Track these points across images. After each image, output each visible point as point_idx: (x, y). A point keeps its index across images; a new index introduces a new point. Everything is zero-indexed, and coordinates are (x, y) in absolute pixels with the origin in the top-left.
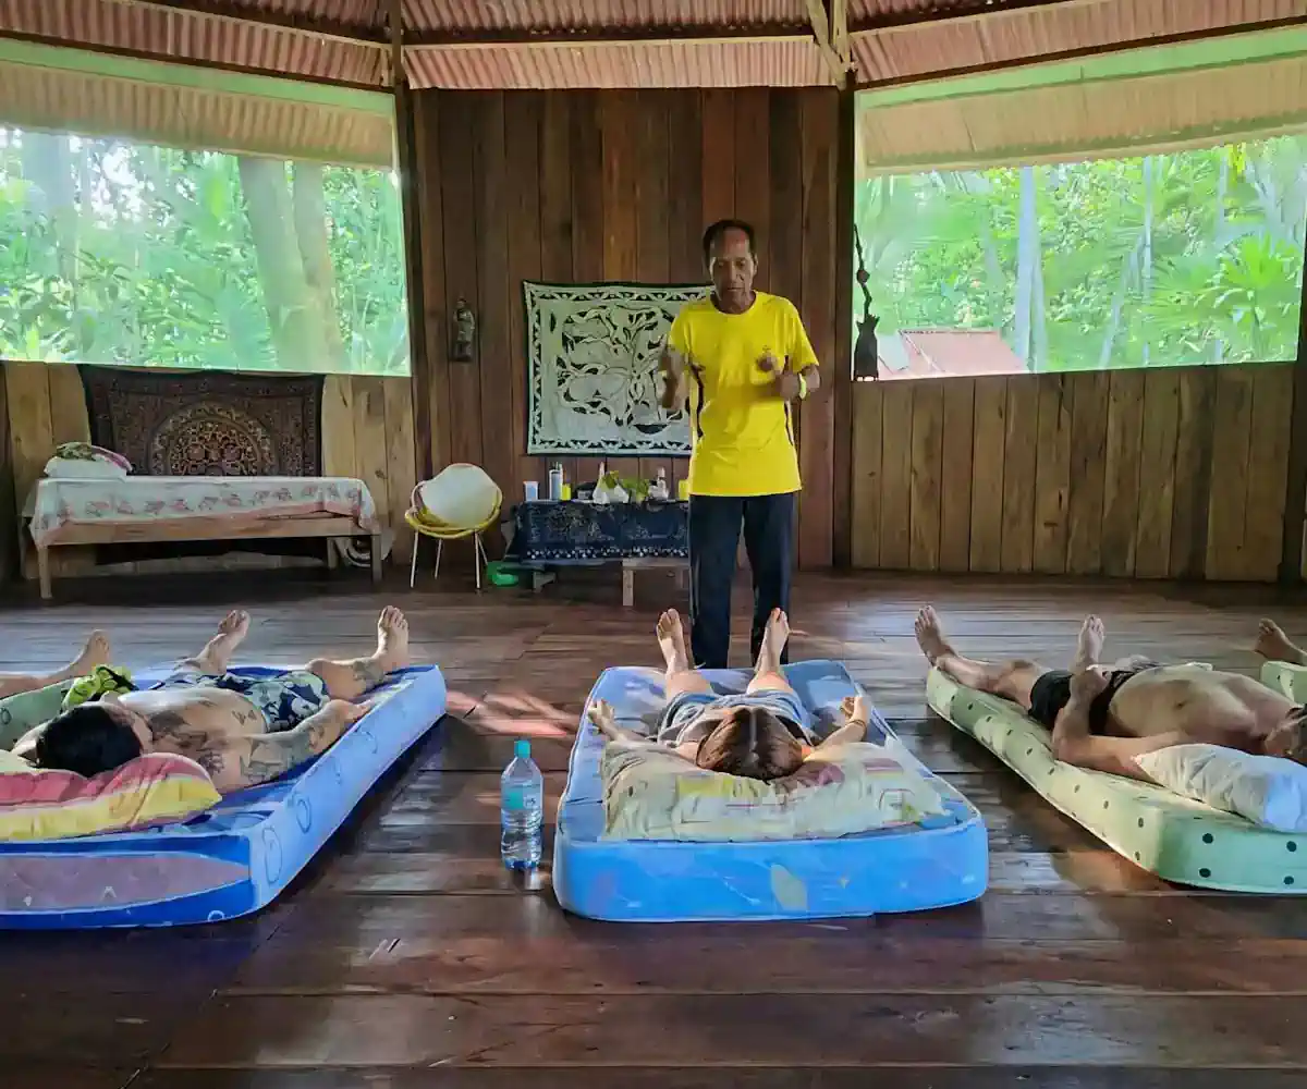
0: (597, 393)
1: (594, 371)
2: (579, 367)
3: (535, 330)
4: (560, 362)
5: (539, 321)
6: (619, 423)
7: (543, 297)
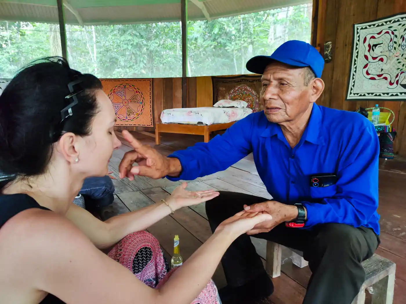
0: (382, 70)
1: (382, 60)
2: (374, 58)
3: (357, 44)
4: (366, 57)
5: (359, 41)
6: (391, 84)
7: (362, 29)
